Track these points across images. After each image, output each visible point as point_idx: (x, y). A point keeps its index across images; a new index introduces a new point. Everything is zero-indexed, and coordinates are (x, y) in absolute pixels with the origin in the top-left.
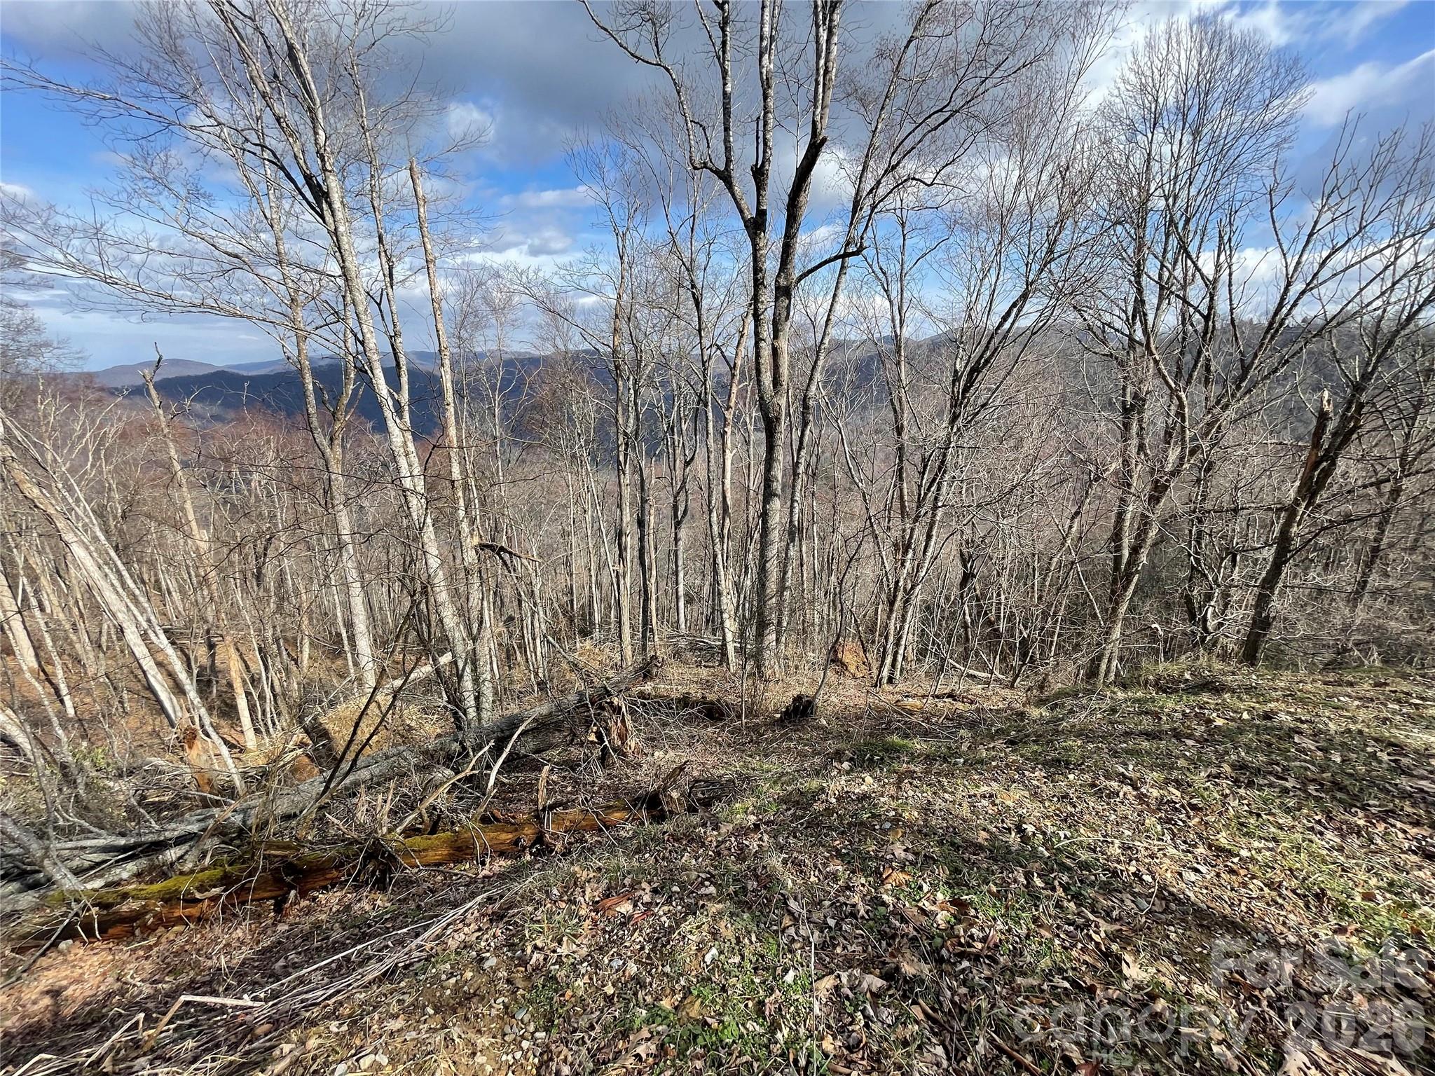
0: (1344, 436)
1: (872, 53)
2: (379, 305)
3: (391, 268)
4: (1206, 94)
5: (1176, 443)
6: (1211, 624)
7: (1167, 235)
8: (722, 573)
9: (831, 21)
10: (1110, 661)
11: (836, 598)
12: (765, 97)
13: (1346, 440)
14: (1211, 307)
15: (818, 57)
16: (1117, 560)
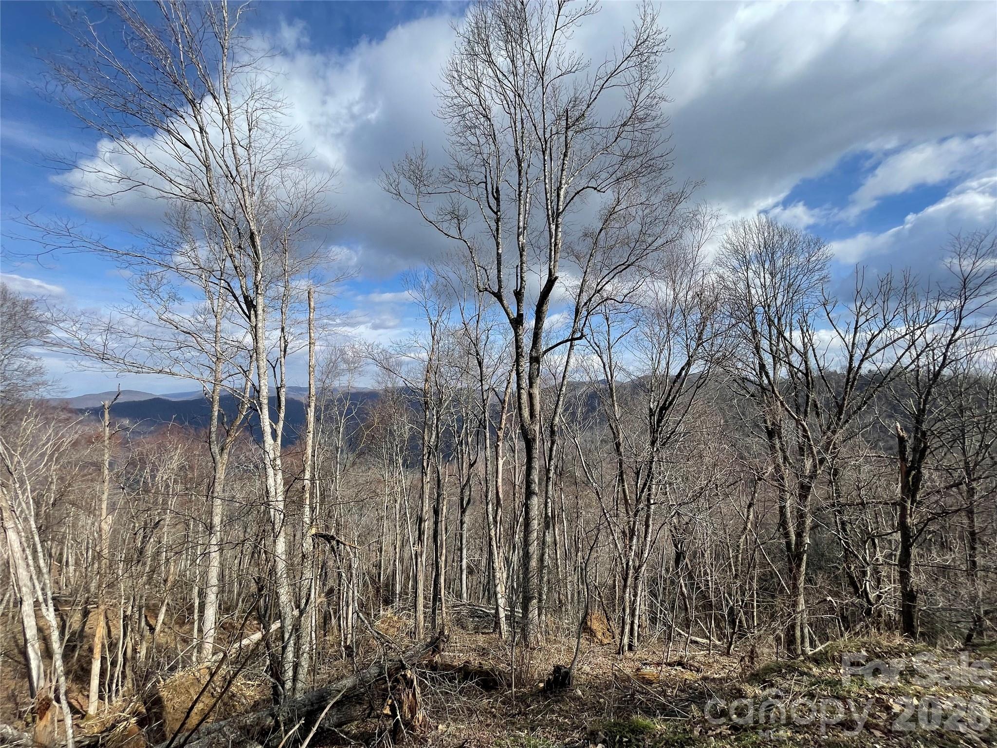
0: (921, 453)
1: (581, 234)
2: (274, 368)
3: (286, 347)
4: (773, 254)
5: (808, 454)
6: (872, 596)
7: (770, 326)
8: (496, 553)
9: (557, 221)
10: (802, 629)
11: (582, 572)
12: (521, 256)
13: (922, 456)
14: (807, 368)
15: (551, 238)
16: (788, 544)
